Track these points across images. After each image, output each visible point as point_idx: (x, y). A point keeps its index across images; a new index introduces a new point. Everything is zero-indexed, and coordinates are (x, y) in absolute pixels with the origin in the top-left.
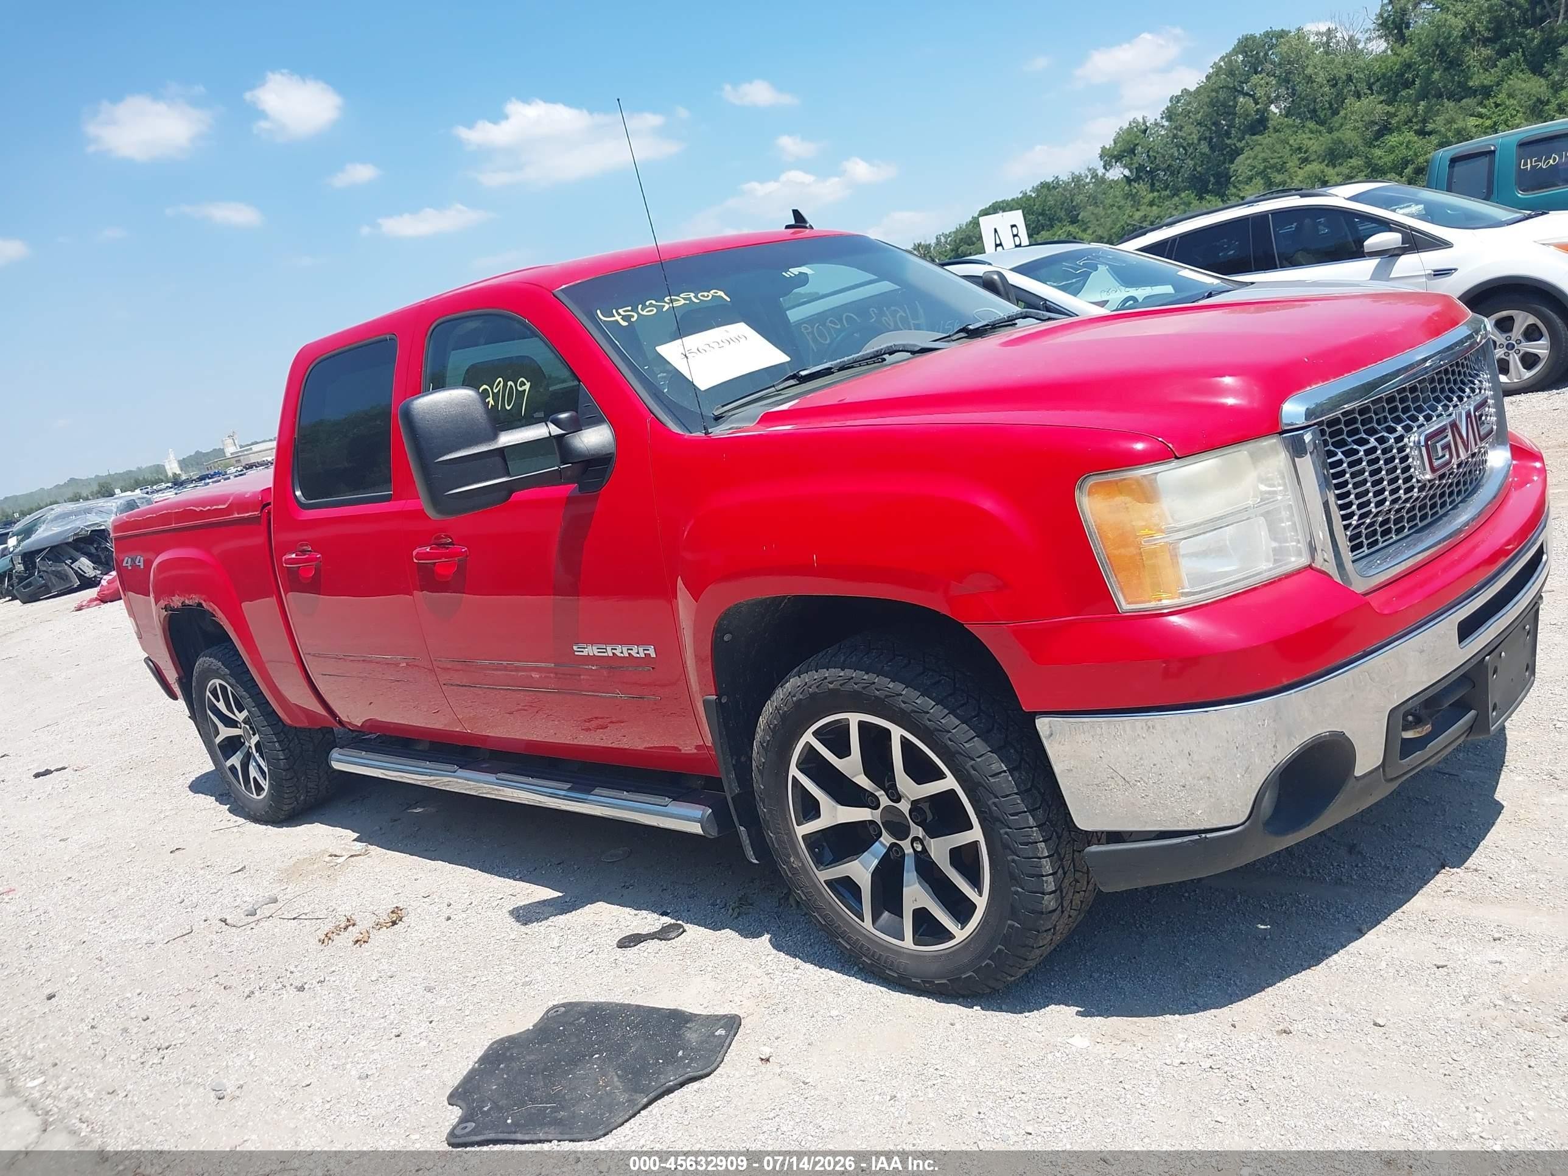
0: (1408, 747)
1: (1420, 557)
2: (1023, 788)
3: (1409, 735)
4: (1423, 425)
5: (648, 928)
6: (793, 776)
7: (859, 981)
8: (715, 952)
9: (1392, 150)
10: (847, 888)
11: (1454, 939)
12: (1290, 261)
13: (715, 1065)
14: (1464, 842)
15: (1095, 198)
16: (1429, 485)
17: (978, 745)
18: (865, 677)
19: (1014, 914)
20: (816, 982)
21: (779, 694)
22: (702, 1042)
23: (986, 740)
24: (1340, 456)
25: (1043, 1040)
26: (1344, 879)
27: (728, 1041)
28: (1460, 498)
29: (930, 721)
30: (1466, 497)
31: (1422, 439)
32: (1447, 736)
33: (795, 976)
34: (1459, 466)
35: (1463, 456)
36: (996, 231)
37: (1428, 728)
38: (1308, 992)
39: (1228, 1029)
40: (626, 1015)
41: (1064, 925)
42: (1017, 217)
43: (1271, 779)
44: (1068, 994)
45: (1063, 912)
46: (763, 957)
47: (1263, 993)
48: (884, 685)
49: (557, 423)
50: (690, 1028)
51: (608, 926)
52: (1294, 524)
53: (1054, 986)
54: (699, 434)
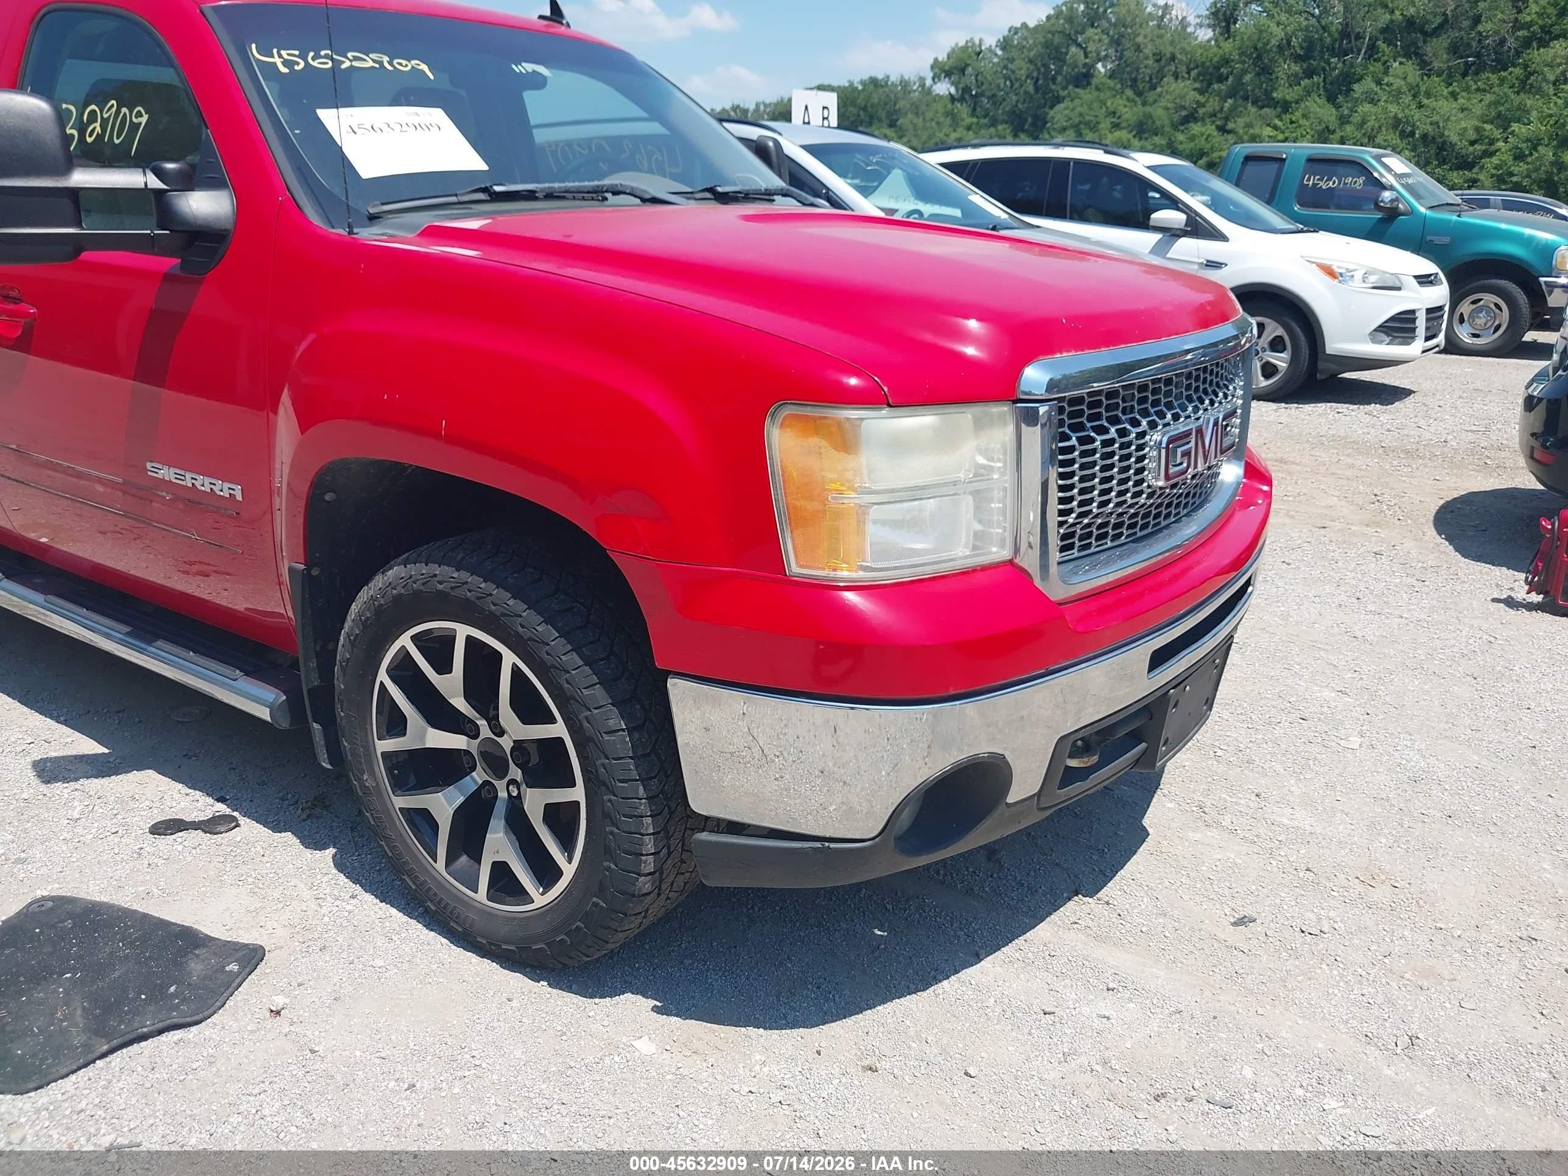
0: (1070, 776)
1: (1130, 570)
2: (640, 752)
3: (1073, 763)
4: (1168, 424)
5: (195, 813)
6: (381, 682)
7: (420, 926)
8: (265, 859)
9: (1192, 138)
10: (422, 821)
11: (1068, 981)
12: (1079, 215)
13: (211, 1011)
14: (1103, 868)
15: (917, 107)
16: (1159, 493)
17: (599, 694)
18: (483, 585)
19: (601, 891)
20: (370, 920)
21: (379, 582)
22: (205, 978)
23: (609, 691)
24: (1074, 441)
25: (605, 1037)
26: (976, 889)
27: (238, 981)
28: (1185, 511)
29: (548, 654)
30: (1191, 511)
31: (1165, 440)
32: (1111, 768)
33: (349, 907)
34: (1193, 477)
35: (1200, 468)
36: (806, 107)
37: (1095, 759)
38: (908, 1022)
39: (811, 1055)
40: (126, 924)
41: (656, 909)
42: (831, 100)
43: (914, 795)
44: (650, 981)
45: (659, 895)
46: (319, 877)
47: (861, 1015)
48: (503, 600)
49: (160, 174)
50: (197, 956)
51: (147, 803)
52: (1005, 506)
53: (639, 968)
54: (342, 232)
